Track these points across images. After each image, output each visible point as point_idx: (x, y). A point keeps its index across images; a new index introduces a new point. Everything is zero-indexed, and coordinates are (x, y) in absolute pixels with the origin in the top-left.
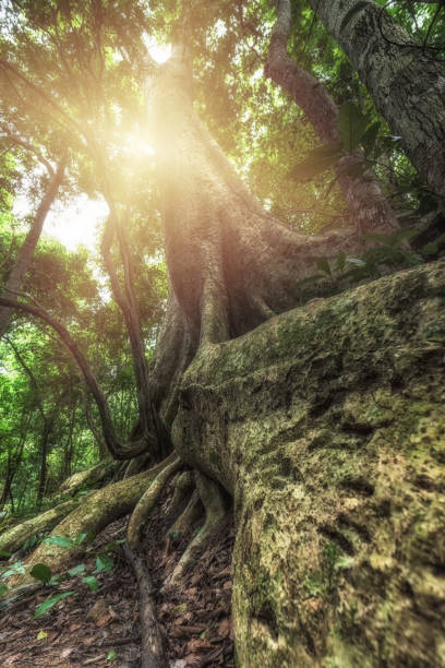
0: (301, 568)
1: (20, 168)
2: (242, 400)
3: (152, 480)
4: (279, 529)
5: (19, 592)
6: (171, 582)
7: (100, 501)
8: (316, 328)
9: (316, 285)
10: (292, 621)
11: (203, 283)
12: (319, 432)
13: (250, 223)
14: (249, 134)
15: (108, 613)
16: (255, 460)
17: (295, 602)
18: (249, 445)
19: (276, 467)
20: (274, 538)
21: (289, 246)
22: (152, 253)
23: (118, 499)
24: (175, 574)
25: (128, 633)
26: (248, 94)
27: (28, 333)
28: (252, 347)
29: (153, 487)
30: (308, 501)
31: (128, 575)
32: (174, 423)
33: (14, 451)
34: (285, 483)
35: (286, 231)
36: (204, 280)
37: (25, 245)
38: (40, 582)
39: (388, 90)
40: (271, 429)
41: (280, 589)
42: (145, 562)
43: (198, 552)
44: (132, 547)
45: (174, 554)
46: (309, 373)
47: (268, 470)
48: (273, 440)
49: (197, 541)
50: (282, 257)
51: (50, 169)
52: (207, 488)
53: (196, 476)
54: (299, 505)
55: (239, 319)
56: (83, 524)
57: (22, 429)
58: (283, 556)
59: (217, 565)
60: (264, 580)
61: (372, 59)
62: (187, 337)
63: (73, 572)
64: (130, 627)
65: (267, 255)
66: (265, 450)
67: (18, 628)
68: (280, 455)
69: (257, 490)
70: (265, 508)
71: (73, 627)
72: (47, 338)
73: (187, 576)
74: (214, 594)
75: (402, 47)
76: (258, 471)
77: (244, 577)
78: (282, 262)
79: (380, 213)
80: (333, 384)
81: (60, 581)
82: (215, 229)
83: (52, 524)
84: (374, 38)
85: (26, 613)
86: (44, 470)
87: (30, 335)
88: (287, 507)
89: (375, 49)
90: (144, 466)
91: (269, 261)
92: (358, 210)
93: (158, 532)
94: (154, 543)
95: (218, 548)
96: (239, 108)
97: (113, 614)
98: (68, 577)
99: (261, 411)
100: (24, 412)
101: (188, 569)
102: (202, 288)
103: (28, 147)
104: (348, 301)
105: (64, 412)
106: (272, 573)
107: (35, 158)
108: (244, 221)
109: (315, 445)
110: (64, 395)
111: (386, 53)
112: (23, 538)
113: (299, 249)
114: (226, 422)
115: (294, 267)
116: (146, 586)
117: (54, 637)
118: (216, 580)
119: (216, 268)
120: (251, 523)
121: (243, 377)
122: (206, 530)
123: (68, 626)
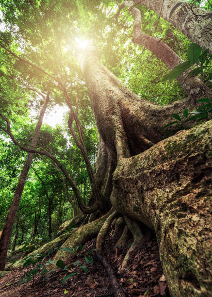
0: (207, 253)
1: (31, 99)
2: (150, 180)
3: (103, 222)
4: (187, 236)
5: (52, 273)
6: (122, 269)
7: (81, 232)
8: (186, 143)
9: (171, 127)
10: (208, 279)
11: (115, 133)
12: (200, 190)
13: (133, 105)
14: (126, 68)
15: (94, 283)
16: (164, 206)
17: (207, 269)
18: (159, 200)
19: (178, 208)
20: (185, 241)
21: (154, 111)
22: (88, 124)
23: (89, 231)
24: (123, 265)
25: (106, 292)
26: (124, 52)
27: (39, 163)
28: (150, 157)
29: (105, 225)
30: (202, 221)
31: (100, 265)
32: (111, 195)
33: (37, 213)
34: (186, 215)
35: (152, 105)
36: (115, 132)
37: (37, 128)
38: (60, 269)
39: (200, 36)
40: (170, 192)
41: (196, 264)
42: (107, 260)
43: (133, 255)
44: (99, 253)
45: (121, 255)
46: (187, 163)
47: (173, 210)
48: (173, 196)
49: (131, 249)
50: (151, 117)
51: (43, 97)
52: (132, 224)
53: (126, 219)
54: (197, 224)
55: (135, 147)
56: (74, 243)
57: (39, 203)
58: (194, 248)
59: (144, 260)
60: (185, 260)
61: (189, 25)
62: (110, 157)
63: (74, 264)
64: (106, 289)
65: (144, 117)
66: (169, 201)
67: (55, 289)
68: (179, 202)
69: (169, 219)
70: (176, 227)
71: (79, 289)
72: (47, 164)
73: (130, 266)
74: (146, 274)
75: (203, 16)
76: (167, 211)
77: (170, 260)
78: (152, 119)
79: (202, 89)
80: (203, 167)
81: (69, 268)
82: (117, 110)
83: (60, 244)
84: (188, 16)
85: (56, 282)
86: (50, 221)
87: (40, 164)
88: (190, 225)
89: (190, 20)
90: (97, 217)
91: (145, 120)
92: (190, 90)
93: (111, 246)
94: (109, 251)
95: (143, 252)
96: (120, 58)
97: (97, 283)
98: (73, 266)
99: (162, 184)
100: (40, 196)
101: (129, 262)
102: (115, 135)
103: (34, 90)
104: (202, 129)
105: (56, 195)
106: (188, 257)
107: (37, 94)
108: (130, 104)
109: (199, 196)
110: (56, 188)
111: (196, 21)
112: (47, 250)
113: (160, 112)
114: (142, 192)
115: (158, 120)
116: (110, 270)
117: (72, 292)
118: (145, 267)
119: (120, 126)
120: (169, 235)
121: (149, 170)
122: (135, 245)
123: (77, 288)
